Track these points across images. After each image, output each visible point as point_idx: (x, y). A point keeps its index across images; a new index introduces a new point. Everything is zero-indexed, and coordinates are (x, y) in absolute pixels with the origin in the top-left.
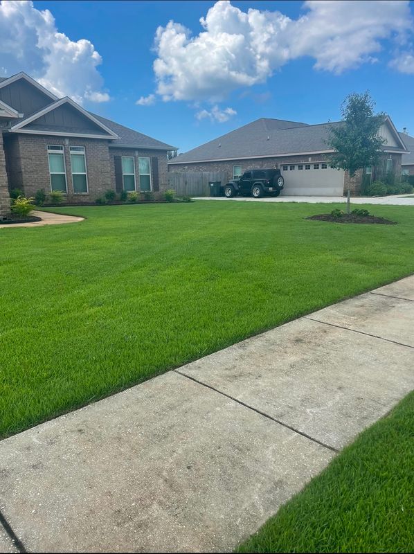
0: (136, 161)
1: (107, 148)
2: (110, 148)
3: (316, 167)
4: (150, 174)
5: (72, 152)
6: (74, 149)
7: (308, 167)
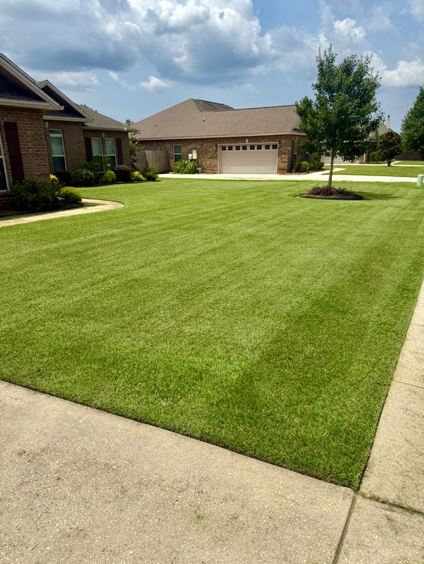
0: (103, 142)
1: (81, 130)
2: (83, 130)
3: (252, 148)
4: (115, 155)
5: (52, 135)
6: (53, 132)
7: (245, 148)
